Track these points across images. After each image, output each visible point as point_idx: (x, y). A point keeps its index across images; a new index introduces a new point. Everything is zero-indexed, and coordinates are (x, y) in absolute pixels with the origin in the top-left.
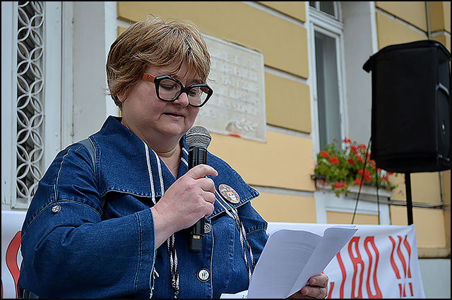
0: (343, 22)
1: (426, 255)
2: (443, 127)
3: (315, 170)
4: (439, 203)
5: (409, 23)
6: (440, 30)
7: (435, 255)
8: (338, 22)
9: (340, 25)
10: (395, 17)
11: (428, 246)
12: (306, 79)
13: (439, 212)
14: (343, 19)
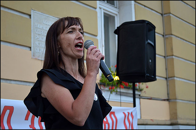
0: (119, 9)
1: (159, 123)
2: (150, 61)
3: (100, 81)
4: (166, 98)
5: (152, 9)
6: (168, 13)
7: (164, 123)
8: (116, 9)
9: (117, 10)
10: (145, 6)
11: (161, 119)
12: (96, 36)
13: (167, 102)
14: (119, 7)
